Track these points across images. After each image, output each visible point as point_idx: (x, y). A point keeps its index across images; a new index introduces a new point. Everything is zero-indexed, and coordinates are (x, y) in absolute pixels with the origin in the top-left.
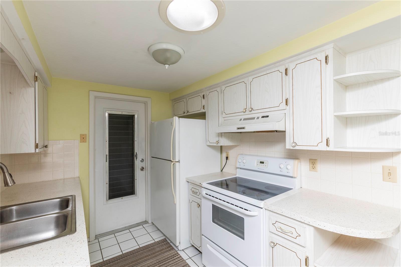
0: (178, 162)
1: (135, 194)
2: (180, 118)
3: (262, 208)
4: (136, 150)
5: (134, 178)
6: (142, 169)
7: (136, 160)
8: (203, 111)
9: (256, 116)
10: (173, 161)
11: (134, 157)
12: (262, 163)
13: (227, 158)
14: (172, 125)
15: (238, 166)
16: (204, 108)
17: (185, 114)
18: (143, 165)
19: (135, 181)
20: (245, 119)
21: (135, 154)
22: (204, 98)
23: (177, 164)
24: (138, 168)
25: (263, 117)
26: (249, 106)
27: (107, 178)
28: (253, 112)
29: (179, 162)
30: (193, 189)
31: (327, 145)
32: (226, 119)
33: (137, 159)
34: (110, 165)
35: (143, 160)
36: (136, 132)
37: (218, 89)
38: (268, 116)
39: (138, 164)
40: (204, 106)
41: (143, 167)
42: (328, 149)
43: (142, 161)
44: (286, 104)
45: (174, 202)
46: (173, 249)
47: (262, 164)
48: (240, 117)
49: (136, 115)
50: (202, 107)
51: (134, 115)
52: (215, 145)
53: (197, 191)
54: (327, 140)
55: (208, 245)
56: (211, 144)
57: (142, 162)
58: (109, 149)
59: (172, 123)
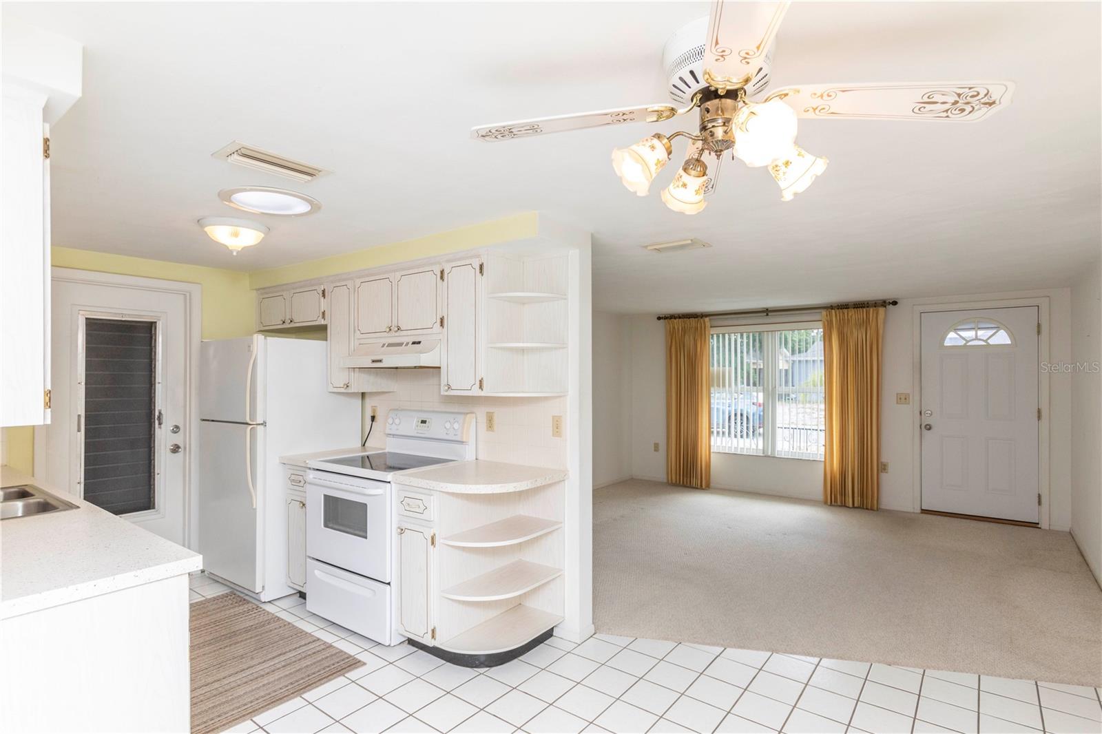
0: (262, 424)
1: (154, 508)
2: (268, 338)
3: (389, 482)
4: (160, 404)
5: (152, 470)
6: (176, 449)
7: (160, 428)
8: (323, 322)
9: (405, 340)
10: (251, 423)
11: (154, 422)
12: (424, 422)
13: (373, 418)
14: (249, 351)
15: (388, 431)
16: (324, 317)
17: (287, 326)
18: (178, 439)
19: (157, 477)
20: (390, 345)
21: (157, 414)
22: (324, 295)
23: (260, 428)
24: (163, 447)
25: (414, 343)
26: (395, 323)
27: (78, 469)
28: (400, 333)
29: (264, 424)
30: (293, 477)
31: (481, 387)
32: (362, 341)
33: (162, 426)
34: (87, 440)
35: (177, 427)
36: (160, 362)
37: (350, 284)
38: (419, 343)
39: (163, 437)
40: (324, 313)
41: (176, 445)
42: (482, 394)
43: (176, 429)
44: (442, 325)
45: (252, 505)
46: (248, 602)
47: (424, 425)
48: (383, 341)
49: (160, 323)
50: (321, 313)
51: (156, 322)
52: (343, 390)
53: (301, 478)
54: (480, 381)
55: (317, 572)
56: (335, 390)
57: (176, 433)
58: (86, 402)
59: (249, 347)
